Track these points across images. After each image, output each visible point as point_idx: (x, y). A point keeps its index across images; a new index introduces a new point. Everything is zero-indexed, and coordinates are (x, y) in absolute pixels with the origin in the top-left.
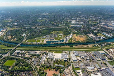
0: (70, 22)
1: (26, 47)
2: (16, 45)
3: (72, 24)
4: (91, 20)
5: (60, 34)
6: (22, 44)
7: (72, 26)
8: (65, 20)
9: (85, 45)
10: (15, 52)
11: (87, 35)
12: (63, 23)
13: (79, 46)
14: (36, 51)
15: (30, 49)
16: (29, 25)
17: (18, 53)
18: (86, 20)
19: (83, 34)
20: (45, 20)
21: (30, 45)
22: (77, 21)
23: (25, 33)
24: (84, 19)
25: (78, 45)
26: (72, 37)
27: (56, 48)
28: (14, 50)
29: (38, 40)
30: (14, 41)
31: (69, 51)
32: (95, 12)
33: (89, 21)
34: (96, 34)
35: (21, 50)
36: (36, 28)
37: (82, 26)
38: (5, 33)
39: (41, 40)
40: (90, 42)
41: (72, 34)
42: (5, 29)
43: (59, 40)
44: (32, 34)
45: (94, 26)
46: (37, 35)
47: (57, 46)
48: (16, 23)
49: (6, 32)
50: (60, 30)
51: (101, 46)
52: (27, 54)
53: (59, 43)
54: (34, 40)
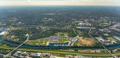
0: (77, 23)
1: (28, 48)
2: (18, 46)
3: (79, 26)
4: (102, 22)
5: (65, 36)
6: (24, 45)
7: (79, 27)
8: (72, 21)
9: (93, 49)
10: (16, 53)
11: (95, 39)
12: (70, 24)
13: (86, 51)
14: (38, 53)
15: (32, 50)
16: (33, 25)
17: (19, 54)
18: (96, 22)
19: (91, 37)
20: (51, 21)
21: (32, 46)
22: (85, 22)
23: (28, 34)
24: (94, 20)
25: (84, 49)
26: (78, 40)
27: (60, 51)
28: (16, 51)
29: (41, 42)
30: (17, 41)
31: (73, 55)
32: (106, 13)
33: (99, 23)
34: (106, 38)
35: (22, 51)
36: (40, 28)
37: (91, 28)
38: (9, 33)
39: (44, 41)
40: (98, 47)
41: (78, 37)
42: (9, 29)
43: (63, 42)
44: (35, 35)
45: (105, 29)
46: (40, 36)
47: (61, 49)
48: (20, 23)
49: (10, 31)
50: (65, 31)
51: (112, 51)
52: (28, 56)
53: (63, 46)
54: (37, 41)
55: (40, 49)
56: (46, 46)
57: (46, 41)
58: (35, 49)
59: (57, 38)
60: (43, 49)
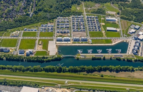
5: (110, 18)
14: (24, 90)
27: (102, 79)
29: (28, 41)
39: (38, 38)
43: (107, 41)
46: (19, 16)
47: (105, 70)
53: (111, 59)
54: (10, 38)
55: (28, 70)
56: (47, 58)
57: (44, 38)
58: (9, 71)
59: (82, 26)
60: (40, 71)
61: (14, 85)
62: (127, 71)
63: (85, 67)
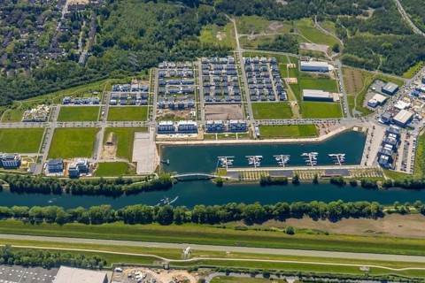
5: (312, 63)
14: (64, 274)
27: (290, 240)
29: (74, 135)
39: (104, 125)
43: (304, 130)
46: (47, 62)
47: (298, 214)
53: (315, 181)
54: (22, 125)
55: (74, 217)
56: (130, 182)
57: (120, 124)
58: (19, 221)
59: (230, 89)
60: (110, 221)
61: (34, 265)
62: (364, 215)
63: (242, 206)
